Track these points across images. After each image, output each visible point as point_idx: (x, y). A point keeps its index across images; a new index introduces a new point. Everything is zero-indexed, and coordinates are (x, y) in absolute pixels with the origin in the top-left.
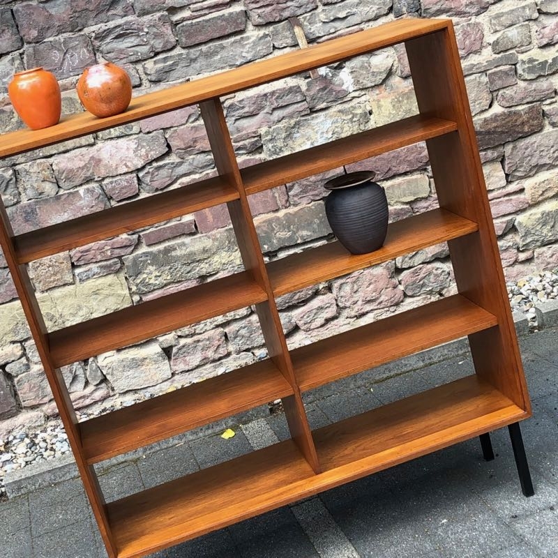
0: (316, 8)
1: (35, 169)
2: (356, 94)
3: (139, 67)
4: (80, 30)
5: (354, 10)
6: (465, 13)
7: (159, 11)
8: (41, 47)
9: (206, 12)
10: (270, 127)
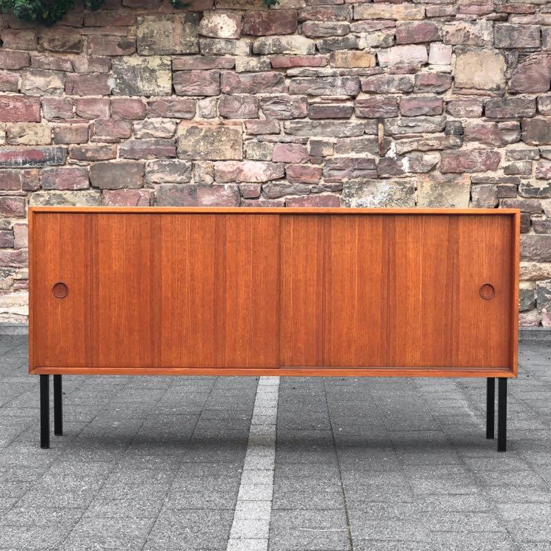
0: (397, 116)
1: (204, 165)
2: (409, 174)
3: (281, 123)
4: (254, 94)
5: (420, 124)
6: (491, 144)
7: (302, 94)
8: (230, 97)
9: (330, 101)
10: (350, 179)
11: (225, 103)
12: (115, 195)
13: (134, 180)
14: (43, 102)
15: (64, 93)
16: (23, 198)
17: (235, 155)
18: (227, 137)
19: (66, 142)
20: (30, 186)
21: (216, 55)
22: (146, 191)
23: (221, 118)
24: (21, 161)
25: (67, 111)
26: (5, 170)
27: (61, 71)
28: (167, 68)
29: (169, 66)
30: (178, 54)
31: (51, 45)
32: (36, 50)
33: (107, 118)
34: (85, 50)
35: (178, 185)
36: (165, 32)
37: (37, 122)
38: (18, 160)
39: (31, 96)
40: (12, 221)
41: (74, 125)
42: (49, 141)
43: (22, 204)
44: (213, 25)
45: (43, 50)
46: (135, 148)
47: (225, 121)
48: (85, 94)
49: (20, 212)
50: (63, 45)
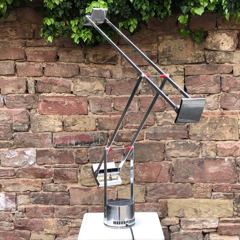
11: (224, 99)
12: (143, 167)
13: (157, 155)
14: (89, 101)
15: (105, 94)
16: (76, 169)
17: (233, 137)
18: (227, 123)
19: (107, 129)
20: (81, 161)
21: (218, 63)
22: (166, 163)
23: (222, 109)
24: (74, 143)
25: (107, 106)
26: (62, 149)
27: (102, 77)
28: (181, 74)
29: (182, 72)
30: (188, 64)
31: (95, 59)
32: (84, 62)
33: (137, 111)
34: (119, 61)
35: (190, 158)
36: (179, 47)
37: (85, 115)
38: (72, 142)
39: (81, 96)
40: (68, 186)
41: (113, 116)
42: (94, 128)
43: (75, 174)
44: (216, 41)
45: (89, 63)
46: (157, 132)
47: (225, 112)
48: (120, 94)
49: (74, 179)
50: (104, 59)
